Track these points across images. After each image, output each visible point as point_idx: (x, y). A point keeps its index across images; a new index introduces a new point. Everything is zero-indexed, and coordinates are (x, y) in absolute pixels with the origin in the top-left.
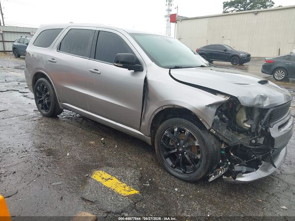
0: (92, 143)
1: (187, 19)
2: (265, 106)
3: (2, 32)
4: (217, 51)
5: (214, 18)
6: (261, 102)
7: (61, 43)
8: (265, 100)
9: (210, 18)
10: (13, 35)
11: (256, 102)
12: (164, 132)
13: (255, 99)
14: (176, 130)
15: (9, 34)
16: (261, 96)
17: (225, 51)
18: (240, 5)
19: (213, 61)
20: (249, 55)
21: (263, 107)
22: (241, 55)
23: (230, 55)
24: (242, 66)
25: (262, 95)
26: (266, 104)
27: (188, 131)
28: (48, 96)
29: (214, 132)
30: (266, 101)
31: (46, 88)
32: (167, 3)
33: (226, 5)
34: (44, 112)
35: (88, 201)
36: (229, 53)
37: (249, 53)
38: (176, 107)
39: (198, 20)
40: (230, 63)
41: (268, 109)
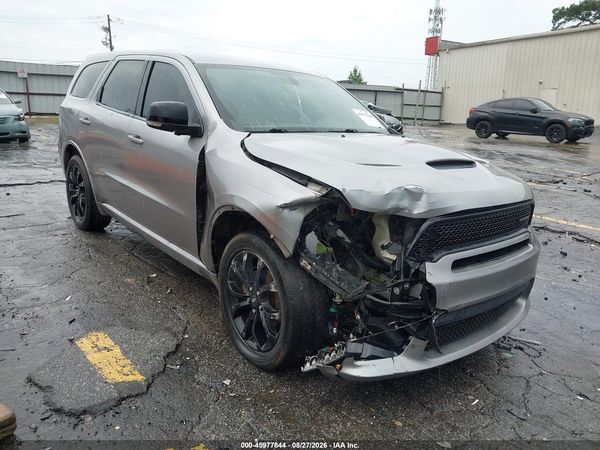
0: (129, 280)
1: (461, 47)
2: (415, 212)
3: (25, 76)
4: (514, 112)
5: (520, 43)
6: (405, 203)
7: (103, 88)
8: (419, 200)
9: (511, 43)
10: (49, 81)
11: (392, 204)
12: (230, 263)
13: (389, 196)
14: (245, 258)
15: (42, 79)
16: (406, 189)
17: (535, 111)
18: (593, 13)
19: (508, 134)
20: (590, 122)
21: (412, 214)
22: (570, 120)
23: (545, 121)
24: (574, 146)
25: (408, 187)
26: (419, 210)
27: (262, 260)
28: (82, 189)
29: (309, 267)
30: (419, 203)
31: (80, 175)
32: (432, 16)
33: (559, 14)
34: (78, 219)
35: (36, 385)
36: (543, 115)
37: (591, 116)
38: (236, 209)
39: (486, 47)
40: (543, 139)
41: (424, 220)
